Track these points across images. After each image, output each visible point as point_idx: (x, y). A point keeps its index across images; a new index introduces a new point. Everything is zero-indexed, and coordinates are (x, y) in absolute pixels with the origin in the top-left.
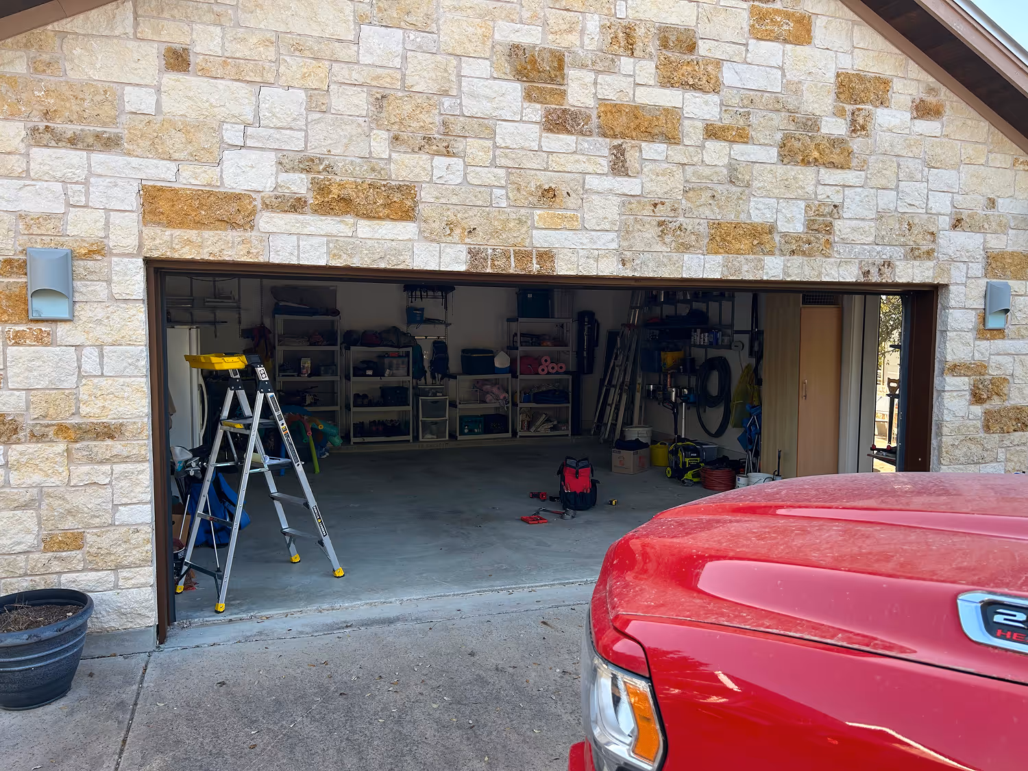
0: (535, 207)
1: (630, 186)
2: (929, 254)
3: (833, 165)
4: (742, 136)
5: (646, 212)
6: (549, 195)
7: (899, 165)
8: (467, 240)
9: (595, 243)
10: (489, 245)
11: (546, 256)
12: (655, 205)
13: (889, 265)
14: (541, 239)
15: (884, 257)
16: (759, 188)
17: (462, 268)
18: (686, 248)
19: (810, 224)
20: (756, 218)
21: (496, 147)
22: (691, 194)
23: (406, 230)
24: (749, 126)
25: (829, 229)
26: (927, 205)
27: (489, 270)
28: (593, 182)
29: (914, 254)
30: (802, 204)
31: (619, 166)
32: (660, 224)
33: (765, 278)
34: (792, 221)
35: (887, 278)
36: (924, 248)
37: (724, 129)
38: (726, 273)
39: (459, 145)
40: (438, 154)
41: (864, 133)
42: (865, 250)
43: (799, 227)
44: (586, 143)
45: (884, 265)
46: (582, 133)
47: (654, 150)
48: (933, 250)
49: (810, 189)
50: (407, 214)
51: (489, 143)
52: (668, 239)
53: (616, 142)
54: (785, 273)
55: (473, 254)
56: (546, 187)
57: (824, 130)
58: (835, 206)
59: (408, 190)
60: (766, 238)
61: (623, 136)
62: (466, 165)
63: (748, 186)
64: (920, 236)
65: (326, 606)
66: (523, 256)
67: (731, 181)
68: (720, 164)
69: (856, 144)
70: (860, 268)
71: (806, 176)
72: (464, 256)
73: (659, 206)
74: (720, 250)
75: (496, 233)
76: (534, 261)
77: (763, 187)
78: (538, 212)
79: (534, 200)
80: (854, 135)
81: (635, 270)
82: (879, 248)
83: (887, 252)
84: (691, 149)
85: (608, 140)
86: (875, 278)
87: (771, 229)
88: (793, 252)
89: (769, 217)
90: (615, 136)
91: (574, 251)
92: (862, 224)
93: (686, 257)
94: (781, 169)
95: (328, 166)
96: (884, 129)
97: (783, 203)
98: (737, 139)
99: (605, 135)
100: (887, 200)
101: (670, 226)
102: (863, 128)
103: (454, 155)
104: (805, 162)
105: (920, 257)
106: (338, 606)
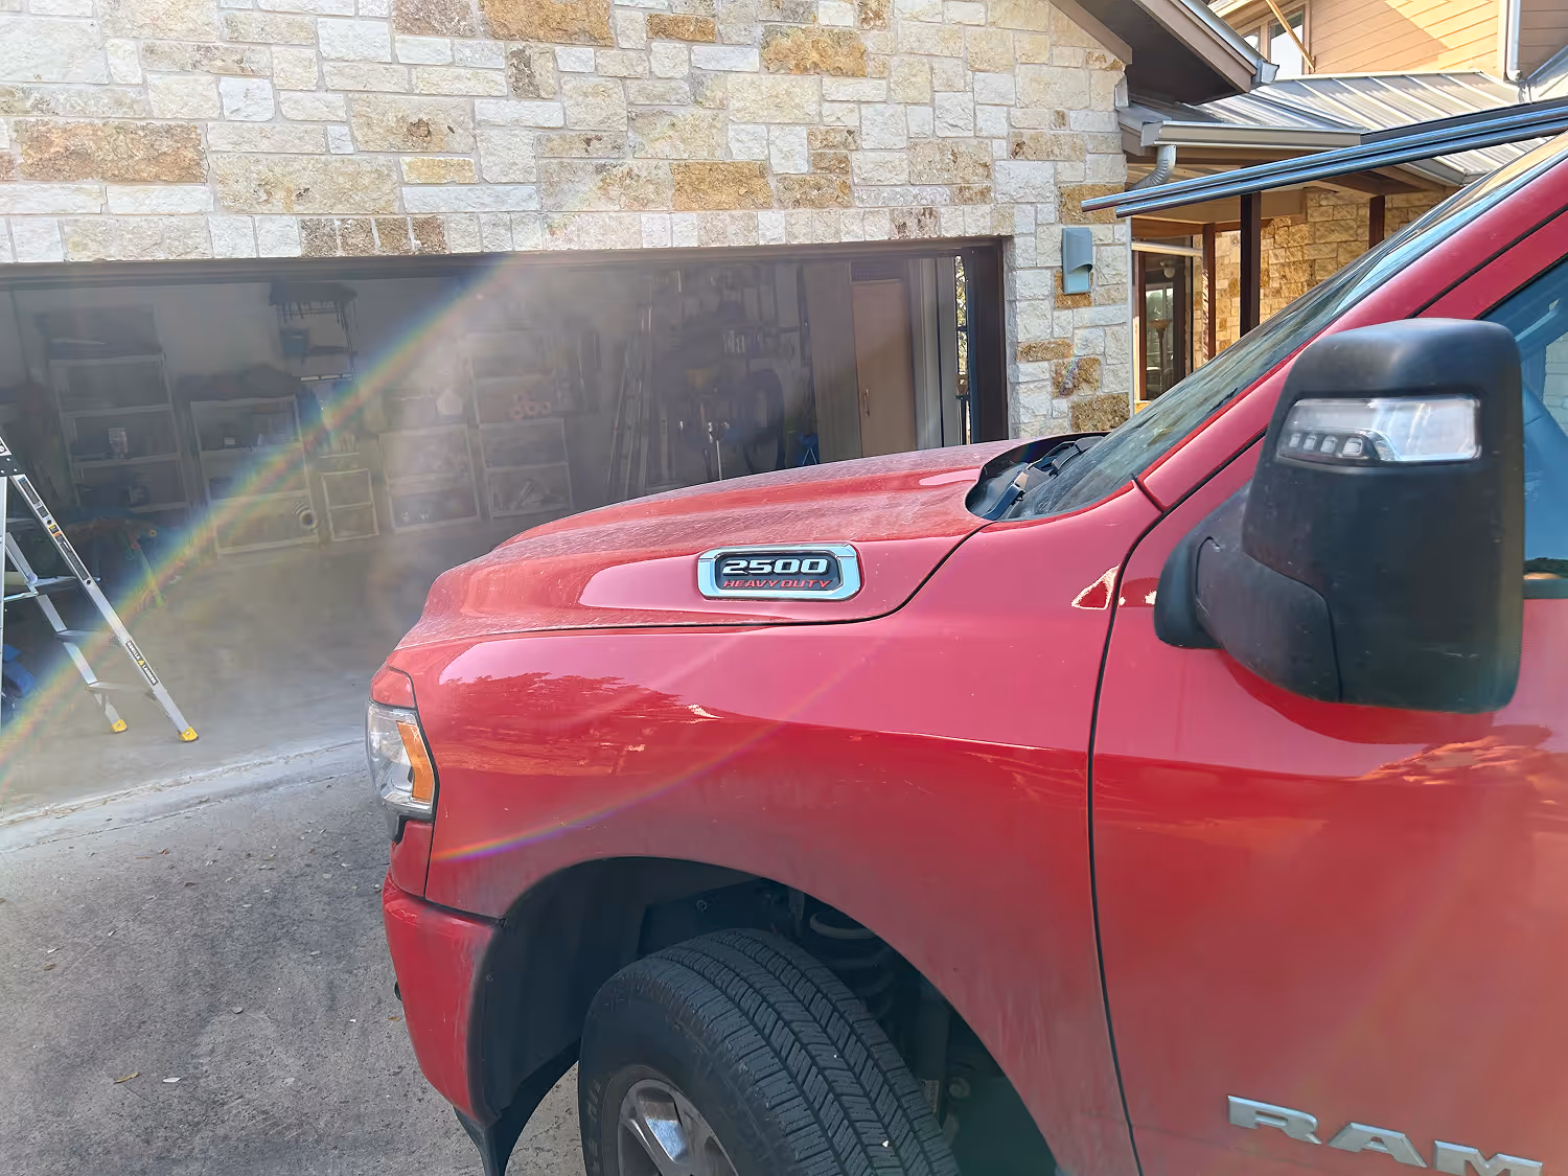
0: (399, 153)
1: (547, 113)
2: (984, 194)
3: (839, 72)
4: (704, 33)
5: (575, 153)
6: (420, 132)
7: (932, 69)
8: (297, 208)
9: (503, 202)
10: (337, 216)
11: (428, 226)
12: (588, 141)
13: (931, 214)
14: (417, 201)
15: (924, 202)
16: (738, 111)
17: (296, 252)
18: (643, 204)
19: (817, 160)
20: (740, 155)
21: (322, 59)
22: (639, 123)
23: (193, 196)
24: (714, 16)
25: (843, 166)
26: (975, 125)
27: (340, 253)
28: (487, 109)
29: (964, 195)
30: (803, 132)
31: (524, 83)
32: (600, 169)
33: (762, 243)
34: (791, 156)
35: (930, 233)
36: (977, 187)
37: (676, 22)
38: (705, 239)
39: (261, 58)
40: (228, 73)
41: (879, 23)
42: (897, 193)
43: (800, 166)
44: (469, 49)
45: (924, 214)
46: (458, 33)
47: (575, 57)
48: (988, 189)
49: (812, 108)
50: (189, 174)
51: (310, 53)
52: (614, 191)
53: (516, 46)
54: (789, 234)
55: (310, 228)
56: (415, 120)
57: (823, 20)
58: (850, 132)
59: (185, 133)
60: (757, 183)
61: (524, 37)
62: (277, 90)
63: (722, 107)
64: (970, 170)
65: (168, 781)
66: (393, 229)
67: (696, 102)
68: (679, 76)
69: (871, 40)
70: (893, 220)
71: (804, 89)
72: (295, 232)
73: (594, 143)
74: (694, 205)
75: (341, 195)
76: (412, 235)
77: (744, 109)
78: (408, 159)
79: (397, 141)
80: (866, 27)
81: (570, 240)
82: (915, 191)
83: (928, 195)
84: (632, 54)
85: (501, 43)
86: (914, 233)
87: (763, 171)
88: (797, 203)
89: (758, 153)
90: (511, 37)
91: (472, 216)
92: (887, 156)
93: (644, 217)
94: (767, 80)
95: (41, 101)
96: (907, 16)
97: (775, 132)
98: (698, 37)
99: (495, 36)
100: (919, 119)
101: (615, 171)
102: (878, 16)
103: (254, 74)
104: (803, 70)
105: (972, 200)
106: (186, 778)
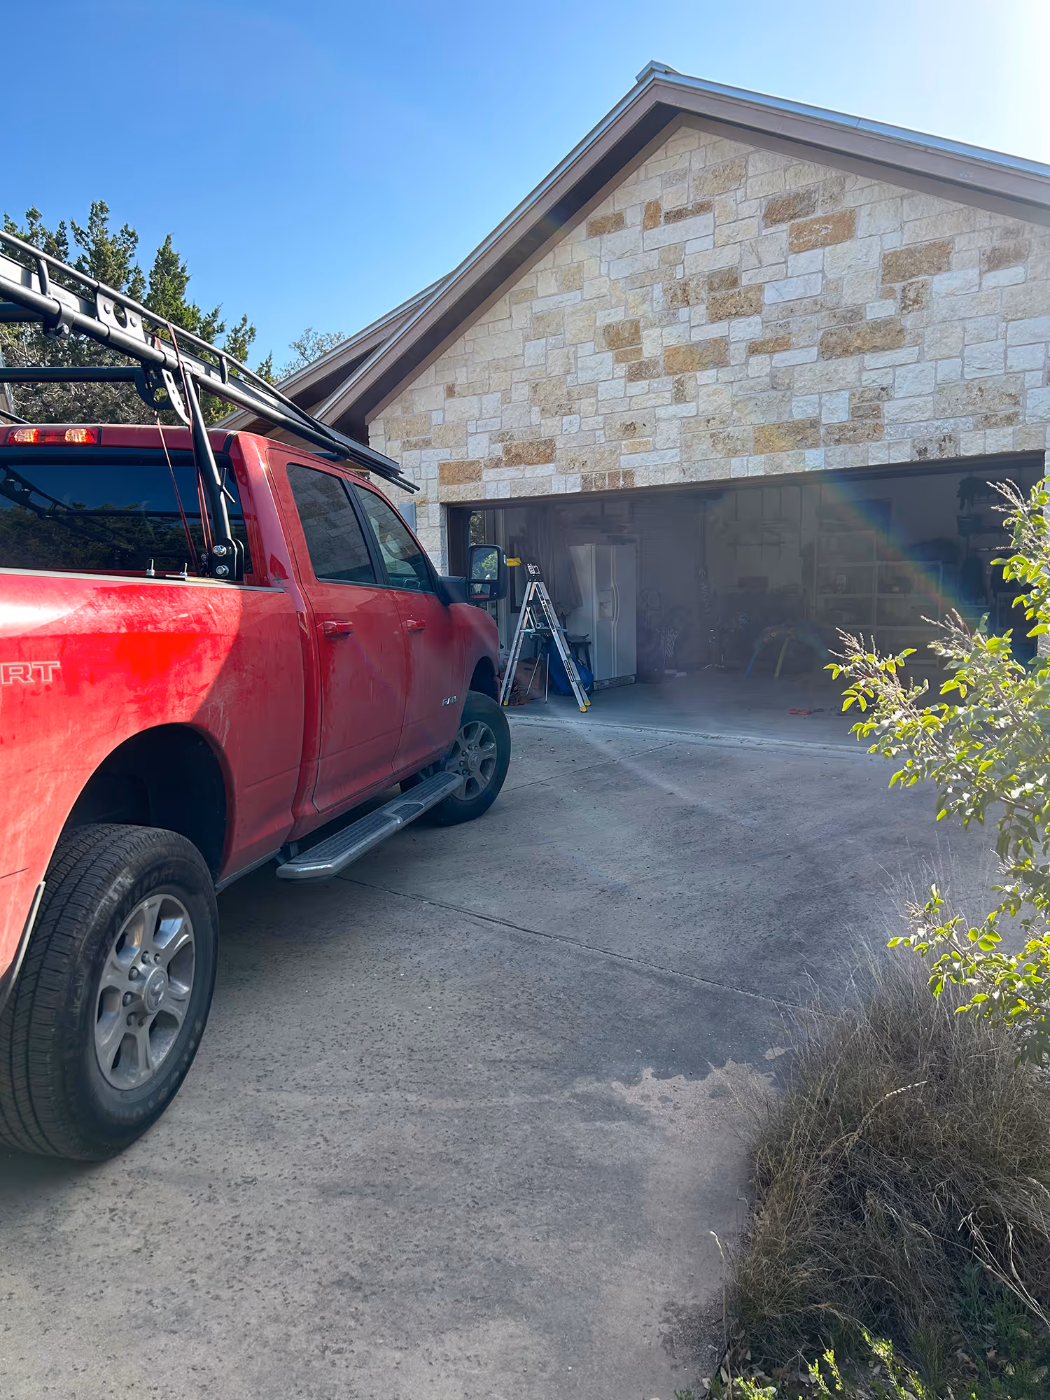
0: (622, 440)
1: (688, 409)
2: (1010, 419)
3: (880, 349)
4: (781, 344)
5: (701, 429)
6: (630, 428)
7: (964, 329)
8: (582, 470)
9: (663, 459)
10: (594, 471)
11: (628, 474)
12: (708, 421)
13: (950, 439)
14: (625, 462)
15: (945, 431)
16: (800, 388)
17: (578, 490)
18: (734, 452)
19: (855, 412)
20: (798, 416)
21: (598, 401)
22: (739, 406)
23: (549, 468)
24: (789, 334)
25: (876, 412)
26: (1006, 364)
27: (594, 490)
28: (661, 413)
29: (987, 421)
30: (846, 394)
31: (680, 396)
32: (712, 436)
33: (807, 470)
34: (837, 411)
35: (950, 453)
36: (1002, 414)
37: (763, 343)
38: (768, 470)
39: (576, 407)
40: (565, 414)
41: (916, 306)
42: (921, 427)
43: (842, 416)
44: (655, 383)
45: (944, 440)
46: (652, 377)
47: (707, 376)
48: (1016, 414)
49: (851, 377)
50: (548, 459)
51: (593, 400)
52: (720, 447)
53: (677, 377)
54: (827, 463)
55: (584, 478)
56: (629, 423)
57: (869, 316)
58: (883, 389)
59: (550, 443)
60: (809, 432)
61: (682, 371)
62: (581, 418)
63: (789, 388)
64: (997, 401)
66: (614, 476)
67: (773, 388)
68: (763, 375)
69: (909, 321)
70: (914, 447)
71: (849, 366)
72: (579, 481)
73: (711, 421)
74: (765, 450)
75: (597, 463)
76: (621, 479)
77: (804, 386)
78: (624, 442)
79: (620, 434)
80: (905, 312)
81: (691, 477)
82: (937, 423)
83: (948, 426)
84: (737, 367)
85: (671, 377)
86: (934, 455)
87: (814, 424)
88: (838, 441)
89: (811, 412)
90: (676, 373)
91: (647, 468)
92: (917, 401)
93: (733, 460)
94: (822, 365)
95: (512, 436)
96: (943, 295)
97: (825, 397)
98: (778, 349)
99: (669, 374)
100: (948, 369)
101: (721, 435)
102: (915, 302)
103: (574, 413)
104: (846, 352)
105: (996, 424)
106: (544, 719)
